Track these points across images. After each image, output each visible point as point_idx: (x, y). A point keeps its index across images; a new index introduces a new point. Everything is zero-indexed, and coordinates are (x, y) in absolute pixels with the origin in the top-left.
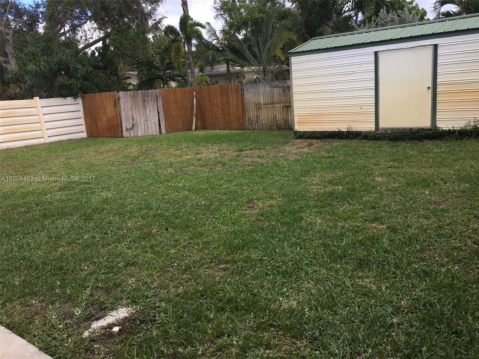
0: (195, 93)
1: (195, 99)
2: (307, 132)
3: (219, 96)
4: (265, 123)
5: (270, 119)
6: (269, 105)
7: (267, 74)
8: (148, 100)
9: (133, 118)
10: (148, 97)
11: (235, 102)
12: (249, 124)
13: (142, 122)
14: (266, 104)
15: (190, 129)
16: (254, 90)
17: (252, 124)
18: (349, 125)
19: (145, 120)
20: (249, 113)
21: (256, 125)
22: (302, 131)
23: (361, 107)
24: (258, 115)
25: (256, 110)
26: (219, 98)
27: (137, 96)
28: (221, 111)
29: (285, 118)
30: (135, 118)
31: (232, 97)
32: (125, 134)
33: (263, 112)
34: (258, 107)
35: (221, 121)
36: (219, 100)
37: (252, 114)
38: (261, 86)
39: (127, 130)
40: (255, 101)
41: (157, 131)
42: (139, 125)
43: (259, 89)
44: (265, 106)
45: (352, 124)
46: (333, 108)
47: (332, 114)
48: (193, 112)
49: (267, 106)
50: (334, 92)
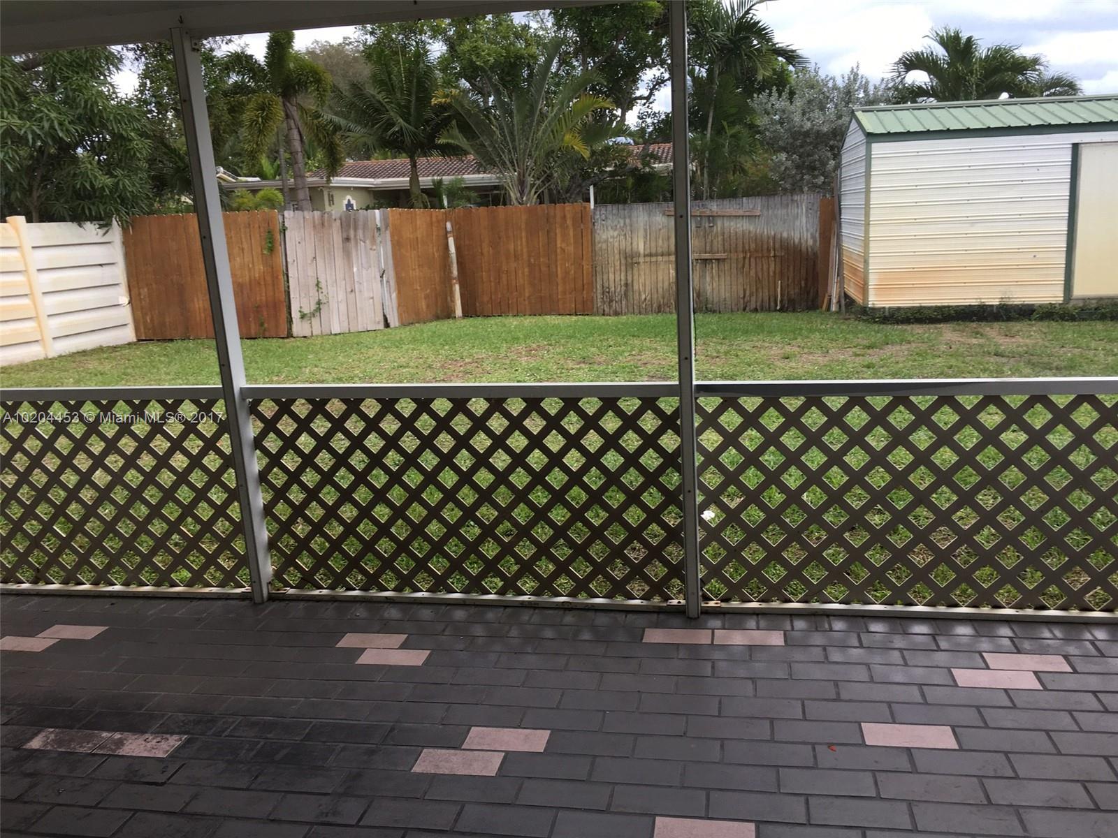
0: (449, 225)
1: (451, 241)
2: (899, 309)
3: (524, 234)
4: (645, 299)
5: (660, 290)
6: (660, 258)
8: (355, 236)
9: (317, 285)
10: (356, 229)
11: (571, 249)
12: (604, 302)
13: (341, 296)
14: (651, 255)
15: (448, 314)
16: (622, 222)
17: (611, 301)
18: (1006, 292)
19: (349, 290)
20: (605, 277)
21: (624, 302)
22: (887, 306)
23: (1033, 254)
24: (630, 281)
25: (623, 268)
26: (524, 240)
27: (330, 226)
28: (526, 270)
29: (697, 288)
30: (323, 285)
31: (565, 236)
33: (642, 273)
34: (630, 260)
35: (527, 295)
36: (524, 243)
37: (614, 277)
38: (641, 213)
39: (303, 316)
40: (623, 247)
41: (377, 320)
42: (333, 305)
43: (635, 220)
44: (648, 259)
45: (1012, 289)
46: (969, 257)
47: (965, 270)
48: (450, 272)
49: (654, 259)
50: (973, 223)
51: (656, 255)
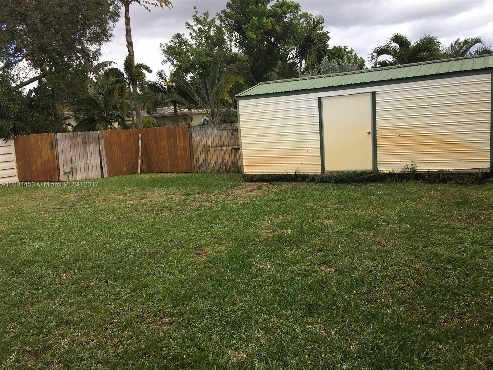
0: (140, 135)
1: (140, 142)
2: (256, 175)
3: (166, 138)
4: (213, 166)
5: (219, 162)
6: (218, 148)
7: (215, 117)
8: (89, 142)
9: (71, 161)
10: (89, 139)
11: (182, 145)
12: (197, 167)
13: (82, 165)
14: (214, 147)
15: (135, 172)
16: (202, 132)
17: (200, 167)
18: (297, 168)
19: (86, 163)
20: (197, 156)
21: (205, 167)
22: (251, 174)
23: (307, 150)
24: (207, 158)
25: (204, 153)
26: (166, 141)
27: (77, 138)
28: (168, 154)
29: (234, 161)
30: (74, 161)
31: (180, 139)
32: (62, 178)
33: (211, 155)
34: (206, 149)
35: (169, 164)
36: (166, 143)
37: (200, 156)
38: (209, 129)
39: (65, 173)
40: (203, 143)
41: (98, 175)
42: (78, 169)
43: (207, 132)
44: (213, 149)
45: (299, 167)
46: (281, 152)
47: (280, 157)
48: (138, 155)
49: (216, 149)
50: (281, 136)
51: (216, 147)
